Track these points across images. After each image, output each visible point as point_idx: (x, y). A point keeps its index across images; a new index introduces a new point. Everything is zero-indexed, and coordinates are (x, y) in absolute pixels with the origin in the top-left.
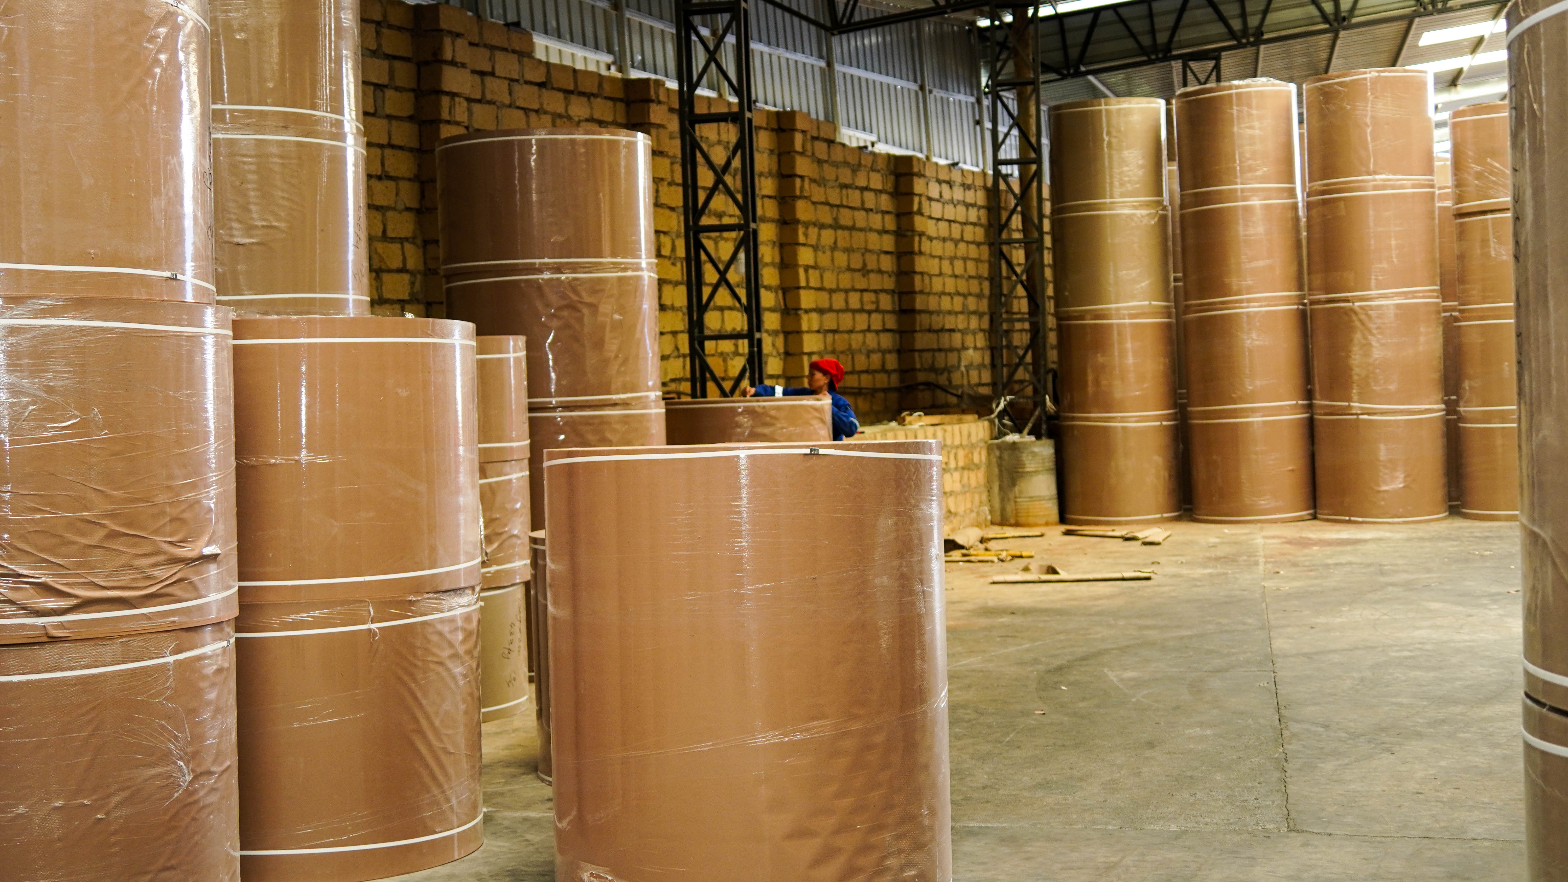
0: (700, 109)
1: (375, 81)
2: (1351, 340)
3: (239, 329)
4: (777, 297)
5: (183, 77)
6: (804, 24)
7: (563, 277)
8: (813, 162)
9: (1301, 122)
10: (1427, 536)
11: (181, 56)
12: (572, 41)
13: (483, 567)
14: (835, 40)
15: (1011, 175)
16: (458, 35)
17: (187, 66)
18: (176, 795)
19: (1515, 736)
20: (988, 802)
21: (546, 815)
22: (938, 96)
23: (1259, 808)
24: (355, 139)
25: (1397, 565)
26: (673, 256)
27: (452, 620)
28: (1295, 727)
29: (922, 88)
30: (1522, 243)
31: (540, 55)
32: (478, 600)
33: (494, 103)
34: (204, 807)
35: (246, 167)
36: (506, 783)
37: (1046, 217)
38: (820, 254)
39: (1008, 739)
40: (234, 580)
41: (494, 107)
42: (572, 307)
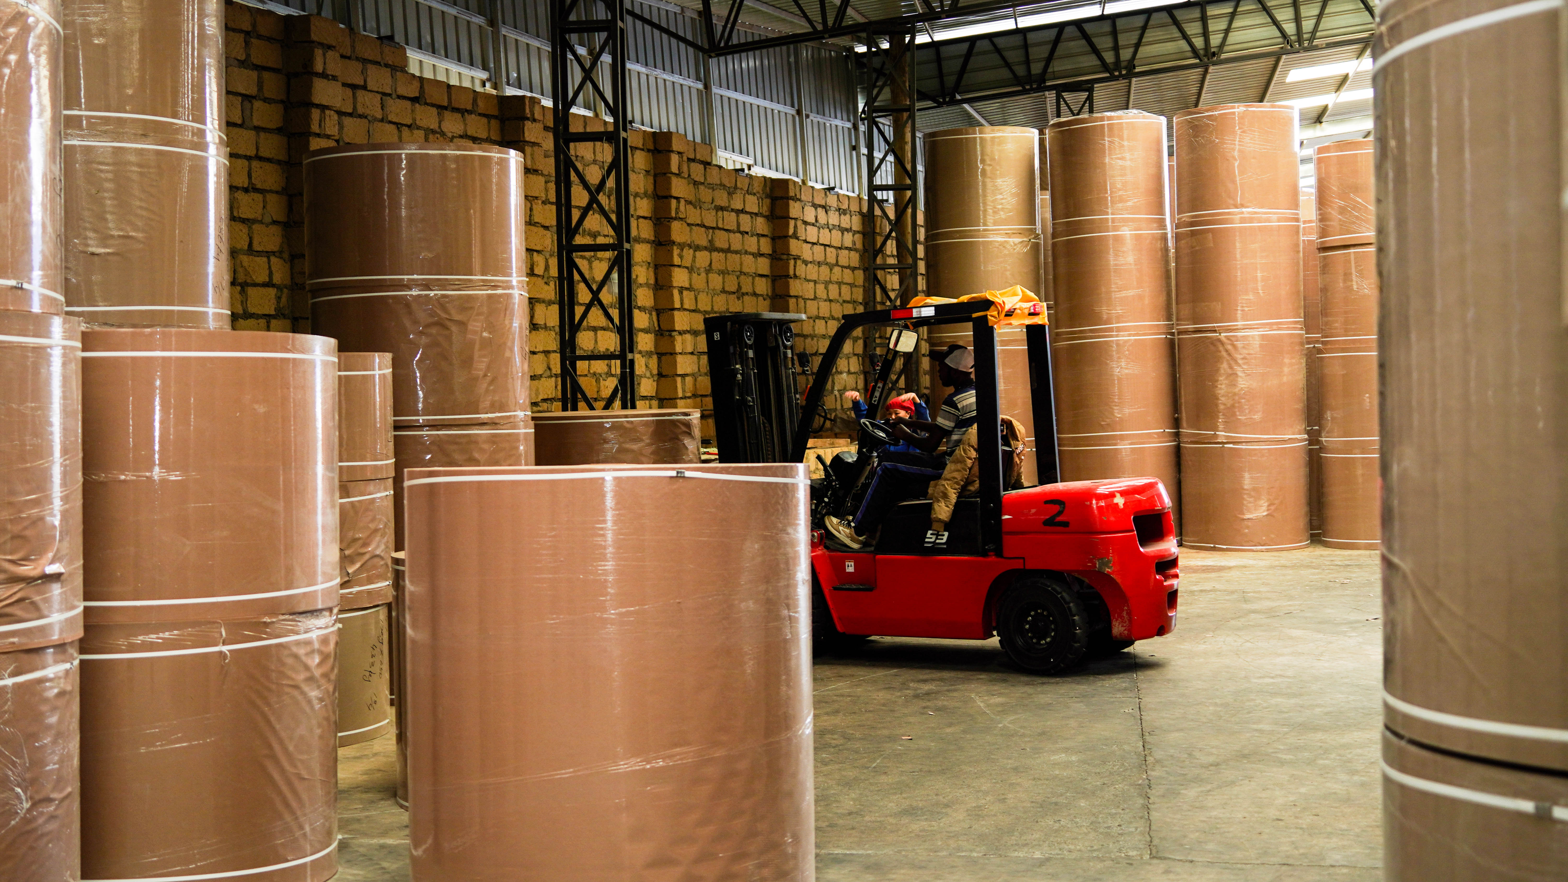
0: (575, 128)
1: (244, 92)
2: (1218, 370)
3: (88, 341)
4: (651, 319)
5: (33, 80)
6: (682, 46)
7: (432, 293)
8: (689, 184)
9: (1171, 154)
10: (1288, 564)
11: (32, 58)
12: (447, 56)
13: (341, 589)
14: (713, 62)
15: (887, 201)
16: (330, 47)
17: (38, 69)
18: (13, 823)
19: (1372, 763)
20: (853, 828)
21: (403, 841)
22: (815, 120)
23: (1122, 834)
24: (217, 148)
25: (1259, 592)
26: (546, 276)
27: (308, 643)
28: (1158, 754)
29: (799, 112)
30: (1385, 273)
31: (414, 69)
32: (336, 621)
33: (366, 117)
34: (42, 835)
35: (103, 175)
36: (364, 809)
37: (921, 244)
38: (695, 275)
39: (874, 765)
40: (79, 601)
41: (366, 121)
42: (441, 324)
